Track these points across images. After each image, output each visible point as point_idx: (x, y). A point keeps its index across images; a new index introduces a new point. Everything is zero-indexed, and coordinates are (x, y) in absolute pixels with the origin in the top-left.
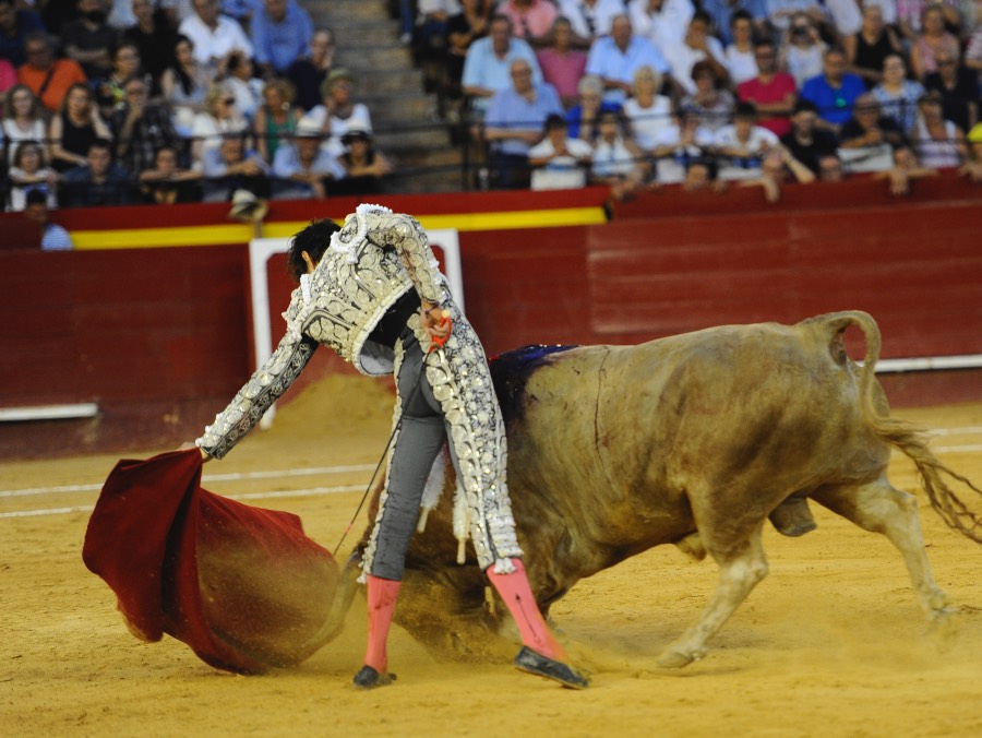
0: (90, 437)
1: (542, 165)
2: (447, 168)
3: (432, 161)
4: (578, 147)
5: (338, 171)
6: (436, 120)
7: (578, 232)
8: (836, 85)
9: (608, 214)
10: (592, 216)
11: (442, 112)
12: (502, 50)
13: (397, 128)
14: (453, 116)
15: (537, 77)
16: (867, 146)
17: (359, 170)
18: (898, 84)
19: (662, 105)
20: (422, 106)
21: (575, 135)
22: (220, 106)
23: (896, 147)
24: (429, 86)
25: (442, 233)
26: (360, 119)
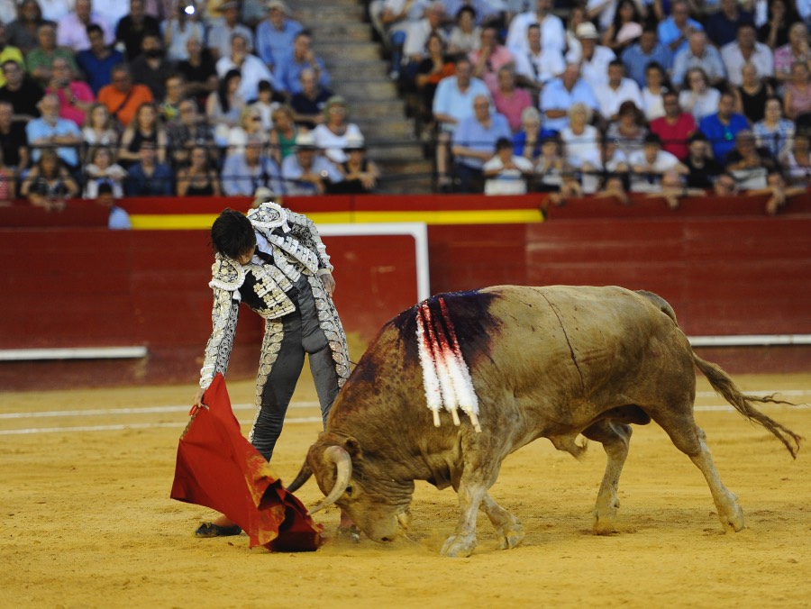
0: (140, 372)
1: (494, 176)
2: (420, 175)
3: (409, 170)
6: (413, 139)
7: (520, 228)
8: (725, 122)
9: (545, 214)
10: (531, 216)
11: (418, 132)
12: (464, 85)
13: (383, 144)
14: (426, 136)
16: (748, 168)
18: (775, 121)
19: (591, 132)
20: (399, 126)
21: (520, 153)
22: (249, 122)
23: (770, 171)
24: (409, 112)
25: (414, 225)
26: (353, 136)
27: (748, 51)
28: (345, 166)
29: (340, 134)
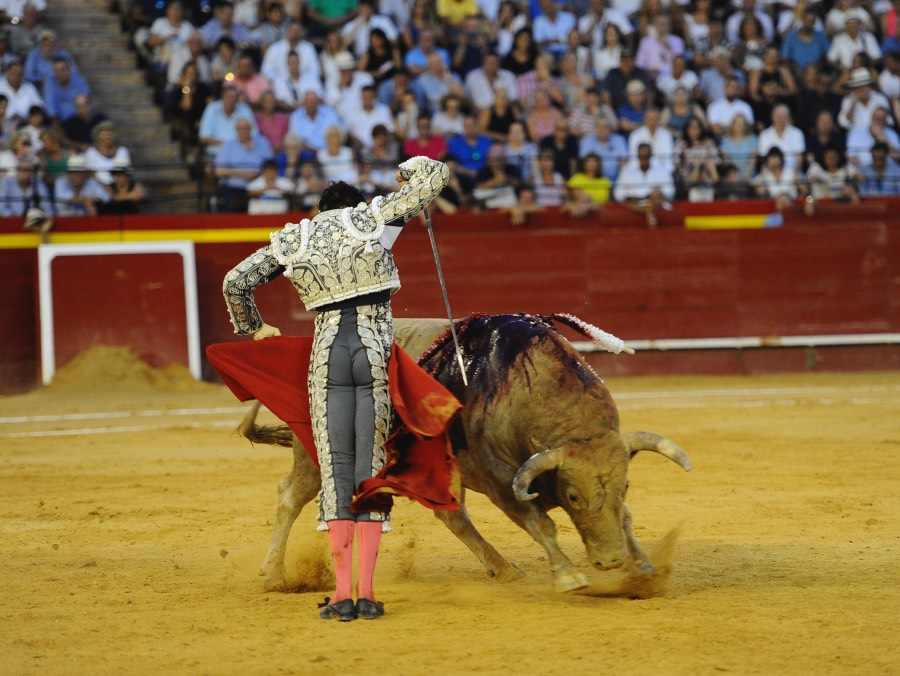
1: (258, 196)
2: (186, 196)
3: (177, 190)
4: (284, 184)
5: (104, 195)
6: (178, 161)
8: (472, 143)
11: (184, 154)
12: (230, 111)
13: (150, 166)
14: (191, 159)
15: (255, 132)
16: (494, 187)
17: (123, 195)
19: (346, 154)
20: (169, 150)
22: (19, 145)
24: (175, 136)
25: (181, 244)
26: (122, 158)
27: (492, 77)
28: (113, 187)
29: (110, 156)
